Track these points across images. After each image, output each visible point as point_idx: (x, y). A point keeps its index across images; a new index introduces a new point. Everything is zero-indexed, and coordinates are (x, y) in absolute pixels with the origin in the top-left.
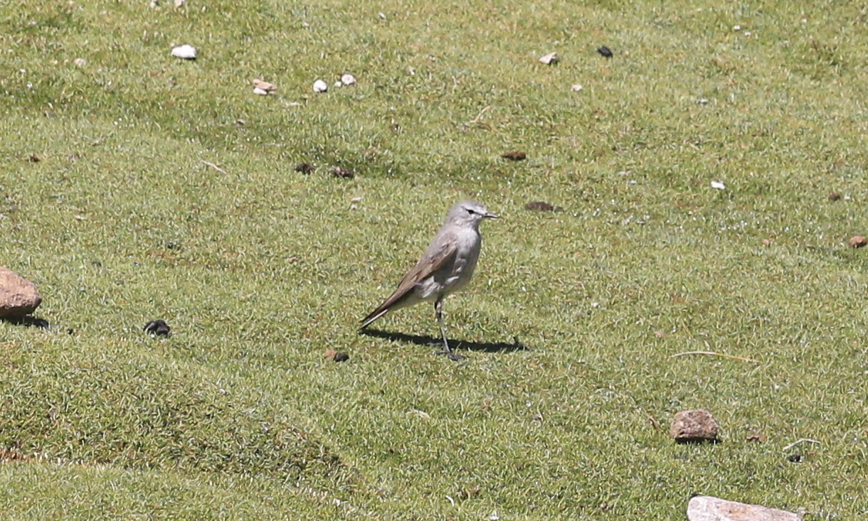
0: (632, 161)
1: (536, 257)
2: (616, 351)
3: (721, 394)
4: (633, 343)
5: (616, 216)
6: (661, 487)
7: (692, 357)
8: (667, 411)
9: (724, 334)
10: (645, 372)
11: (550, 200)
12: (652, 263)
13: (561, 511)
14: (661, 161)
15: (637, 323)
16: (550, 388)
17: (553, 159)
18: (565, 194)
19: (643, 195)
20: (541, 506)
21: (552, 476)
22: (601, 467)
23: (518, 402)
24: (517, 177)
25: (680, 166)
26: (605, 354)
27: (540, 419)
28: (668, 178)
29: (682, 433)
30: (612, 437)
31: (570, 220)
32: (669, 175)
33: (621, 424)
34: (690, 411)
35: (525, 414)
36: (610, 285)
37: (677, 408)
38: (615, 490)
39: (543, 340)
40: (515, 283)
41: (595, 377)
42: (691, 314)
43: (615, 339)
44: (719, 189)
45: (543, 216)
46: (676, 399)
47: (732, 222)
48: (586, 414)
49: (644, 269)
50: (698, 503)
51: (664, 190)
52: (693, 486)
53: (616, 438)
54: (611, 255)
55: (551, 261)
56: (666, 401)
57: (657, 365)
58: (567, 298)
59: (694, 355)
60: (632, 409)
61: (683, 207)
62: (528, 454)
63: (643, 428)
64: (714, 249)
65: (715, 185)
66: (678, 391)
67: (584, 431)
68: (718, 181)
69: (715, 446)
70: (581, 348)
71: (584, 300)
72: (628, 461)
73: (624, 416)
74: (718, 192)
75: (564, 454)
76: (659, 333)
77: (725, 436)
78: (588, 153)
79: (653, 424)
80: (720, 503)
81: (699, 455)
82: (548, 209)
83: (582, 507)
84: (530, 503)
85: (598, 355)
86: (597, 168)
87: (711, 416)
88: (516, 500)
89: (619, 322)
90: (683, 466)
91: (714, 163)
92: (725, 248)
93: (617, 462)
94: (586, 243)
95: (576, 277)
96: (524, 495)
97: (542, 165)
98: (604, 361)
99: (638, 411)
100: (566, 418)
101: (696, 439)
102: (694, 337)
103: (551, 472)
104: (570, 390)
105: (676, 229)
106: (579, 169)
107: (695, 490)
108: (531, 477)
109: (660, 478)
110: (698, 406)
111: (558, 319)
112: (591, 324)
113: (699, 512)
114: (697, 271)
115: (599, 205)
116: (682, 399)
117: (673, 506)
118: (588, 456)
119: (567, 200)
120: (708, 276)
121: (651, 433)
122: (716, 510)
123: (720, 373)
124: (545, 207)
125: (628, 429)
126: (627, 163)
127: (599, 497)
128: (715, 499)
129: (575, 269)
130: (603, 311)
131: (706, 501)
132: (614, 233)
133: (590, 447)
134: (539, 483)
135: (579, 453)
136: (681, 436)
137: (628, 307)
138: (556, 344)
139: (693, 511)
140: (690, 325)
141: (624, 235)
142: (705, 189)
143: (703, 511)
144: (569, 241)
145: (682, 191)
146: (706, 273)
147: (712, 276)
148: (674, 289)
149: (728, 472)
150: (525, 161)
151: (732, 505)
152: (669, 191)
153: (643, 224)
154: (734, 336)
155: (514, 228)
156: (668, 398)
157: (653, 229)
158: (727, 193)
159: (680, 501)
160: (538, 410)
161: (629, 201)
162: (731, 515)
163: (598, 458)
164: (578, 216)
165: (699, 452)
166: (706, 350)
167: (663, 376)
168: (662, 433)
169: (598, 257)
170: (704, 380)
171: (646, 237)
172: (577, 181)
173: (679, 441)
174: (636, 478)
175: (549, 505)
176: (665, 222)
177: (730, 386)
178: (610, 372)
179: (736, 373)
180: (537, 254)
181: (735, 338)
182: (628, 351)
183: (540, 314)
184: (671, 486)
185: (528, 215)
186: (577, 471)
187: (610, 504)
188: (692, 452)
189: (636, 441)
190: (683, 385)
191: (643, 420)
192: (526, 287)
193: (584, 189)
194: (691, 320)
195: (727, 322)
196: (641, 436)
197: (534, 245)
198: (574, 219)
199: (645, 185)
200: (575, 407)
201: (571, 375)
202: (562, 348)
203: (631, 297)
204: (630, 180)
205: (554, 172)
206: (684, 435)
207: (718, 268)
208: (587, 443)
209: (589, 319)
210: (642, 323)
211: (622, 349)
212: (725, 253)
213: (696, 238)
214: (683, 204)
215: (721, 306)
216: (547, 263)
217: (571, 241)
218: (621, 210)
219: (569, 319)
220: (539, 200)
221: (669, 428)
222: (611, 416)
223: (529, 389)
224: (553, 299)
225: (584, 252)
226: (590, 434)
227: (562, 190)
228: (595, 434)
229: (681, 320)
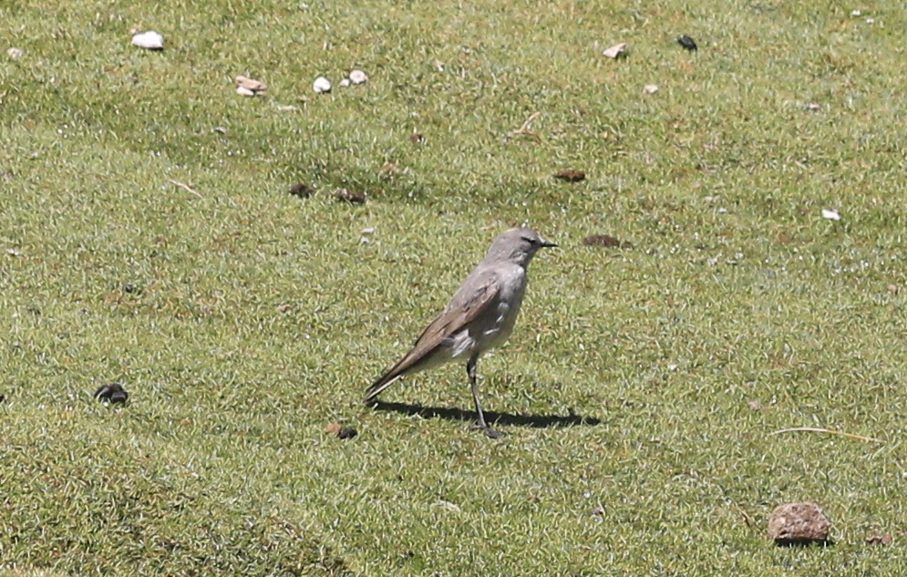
0: (722, 184)
1: (598, 306)
2: (699, 427)
3: (833, 483)
4: (721, 417)
5: (701, 253)
7: (797, 434)
8: (765, 504)
9: (838, 405)
10: (736, 454)
11: (615, 233)
12: (745, 315)
14: (758, 183)
15: (727, 391)
16: (614, 473)
17: (620, 180)
18: (634, 225)
19: (734, 228)
23: (573, 492)
24: (574, 204)
25: (783, 191)
26: (686, 431)
27: (601, 513)
28: (767, 206)
29: (784, 533)
30: (695, 537)
31: (641, 258)
32: (769, 201)
33: (706, 520)
34: (794, 505)
35: (583, 507)
36: (692, 342)
37: (777, 500)
39: (606, 412)
40: (571, 339)
41: (672, 460)
42: (796, 380)
43: (698, 412)
44: (832, 219)
45: (607, 253)
46: (776, 488)
47: (848, 262)
48: (660, 508)
49: (735, 321)
51: (762, 221)
53: (698, 538)
54: (693, 304)
55: (618, 310)
56: (763, 491)
57: (751, 445)
58: (637, 358)
59: (799, 431)
60: (720, 502)
61: (787, 242)
62: (587, 558)
63: (734, 526)
64: (825, 296)
65: (827, 214)
66: (779, 478)
67: (658, 529)
68: (831, 210)
69: (826, 549)
70: (655, 423)
71: (658, 361)
72: (714, 568)
73: (708, 511)
74: (831, 225)
75: (632, 559)
76: (754, 404)
77: (839, 537)
78: (665, 173)
79: (746, 521)
81: (805, 561)
82: (613, 244)
85: (676, 432)
86: (676, 191)
87: (820, 511)
89: (703, 390)
90: (784, 574)
91: (827, 186)
92: (839, 295)
93: (700, 568)
94: (662, 288)
95: (649, 331)
97: (606, 188)
98: (684, 439)
99: (728, 504)
100: (634, 513)
101: (802, 541)
102: (800, 409)
104: (640, 476)
105: (777, 270)
106: (653, 193)
110: (804, 497)
111: (625, 386)
112: (667, 392)
114: (804, 324)
115: (678, 239)
116: (784, 489)
118: (663, 561)
119: (638, 233)
120: (818, 331)
121: (744, 533)
123: (832, 456)
124: (610, 242)
125: (714, 527)
126: (715, 186)
129: (647, 320)
130: (683, 376)
132: (697, 275)
133: (666, 550)
135: (652, 557)
136: (782, 537)
137: (715, 371)
138: (622, 417)
140: (794, 394)
141: (710, 278)
142: (815, 219)
144: (639, 285)
145: (785, 221)
146: (815, 328)
147: (822, 331)
148: (774, 348)
150: (583, 182)
152: (768, 221)
153: (734, 265)
154: (850, 409)
155: (570, 268)
156: (766, 487)
157: (747, 271)
158: (843, 224)
160: (599, 502)
161: (717, 235)
163: (676, 564)
164: (652, 253)
165: (805, 557)
166: (814, 426)
167: (759, 459)
168: (758, 532)
169: (677, 306)
170: (811, 465)
171: (739, 281)
172: (650, 209)
173: (781, 542)
176: (763, 262)
177: (845, 473)
178: (691, 454)
179: (853, 455)
180: (598, 302)
181: (852, 411)
182: (714, 427)
183: (602, 379)
185: (588, 251)
188: (796, 557)
189: (724, 543)
190: (784, 471)
191: (734, 517)
192: (584, 345)
193: (660, 219)
194: (795, 388)
195: (840, 392)
196: (731, 536)
197: (595, 290)
198: (645, 258)
199: (737, 214)
200: (646, 498)
201: (642, 457)
202: (631, 422)
203: (719, 357)
204: (718, 207)
205: (621, 197)
206: (786, 535)
207: (830, 322)
208: (661, 544)
209: (665, 386)
210: (733, 391)
211: (707, 425)
212: (839, 302)
213: (803, 282)
214: (786, 239)
215: (833, 370)
216: (611, 314)
217: (642, 286)
218: (707, 246)
219: (639, 385)
220: (604, 233)
221: (767, 526)
222: (692, 511)
223: (587, 474)
224: (618, 359)
225: (659, 299)
226: (665, 533)
227: (631, 219)
228: (672, 534)
229: (784, 388)
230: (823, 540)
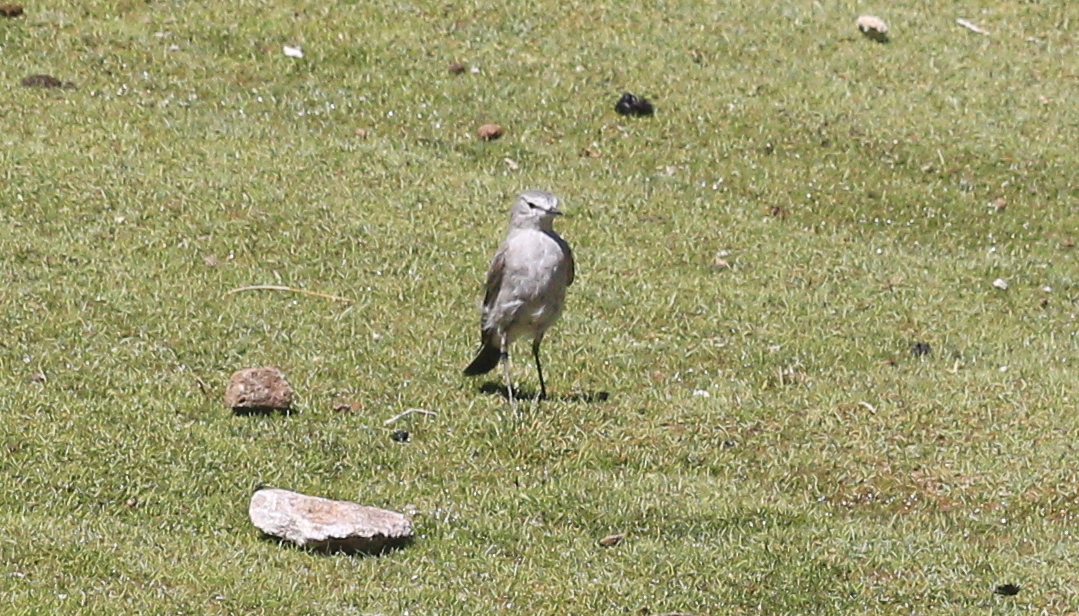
0: (173, 18)
1: (38, 152)
2: (149, 285)
3: (296, 346)
4: (173, 274)
5: (151, 95)
6: (213, 477)
7: (257, 294)
8: (222, 369)
9: (300, 261)
10: (190, 314)
11: (57, 72)
12: (200, 161)
13: (72, 510)
14: (213, 17)
15: (180, 245)
16: (56, 336)
17: (61, 14)
18: (78, 65)
19: (188, 66)
20: (45, 502)
21: (59, 460)
22: (127, 449)
23: (12, 357)
24: (11, 40)
25: (241, 25)
26: (135, 290)
27: (42, 380)
28: (222, 42)
29: (243, 401)
30: (145, 406)
31: (85, 100)
32: (225, 37)
33: (157, 387)
34: (254, 370)
35: (22, 373)
36: (141, 192)
37: (235, 365)
38: (148, 481)
39: (46, 269)
40: (8, 189)
41: (119, 322)
42: (255, 234)
43: (148, 268)
44: (294, 57)
45: (48, 95)
46: (234, 352)
47: (312, 104)
48: (108, 374)
49: (189, 169)
50: (264, 499)
51: (217, 59)
52: (257, 475)
53: (149, 407)
54: (142, 151)
55: (59, 158)
56: (219, 355)
57: (207, 305)
58: (81, 210)
59: (259, 290)
60: (172, 367)
61: (245, 82)
62: (26, 429)
63: (188, 394)
64: (287, 141)
65: (289, 51)
66: (237, 341)
67: (104, 397)
68: (293, 46)
69: (289, 419)
70: (101, 281)
71: (104, 213)
72: (166, 440)
73: (160, 377)
74: (294, 63)
75: (76, 430)
76: (210, 260)
77: (303, 405)
78: (111, 6)
79: (202, 388)
80: (296, 498)
81: (267, 432)
82: (54, 85)
83: (101, 504)
84: (28, 499)
85: (124, 291)
86: (123, 27)
87: (282, 376)
88: (9, 494)
89: (154, 245)
90: (243, 447)
91: (288, 21)
92: (302, 140)
93: (151, 440)
94: (107, 132)
95: (94, 180)
96: (20, 487)
97: (46, 24)
98: (133, 298)
99: (181, 369)
100: (78, 379)
101: (262, 410)
102: (260, 265)
103: (59, 454)
104: (84, 339)
105: (234, 114)
106: (98, 28)
107: (260, 481)
108: (30, 462)
109: (211, 464)
110: (265, 362)
111: (68, 240)
112: (114, 247)
113: (265, 511)
114: (264, 172)
115: (126, 80)
116: (242, 352)
117: (230, 504)
118: (110, 432)
119: (82, 73)
120: (279, 179)
121: (199, 401)
122: (289, 509)
123: (295, 317)
124: (51, 82)
125: (166, 395)
126: (165, 21)
127: (125, 490)
128: (289, 494)
129: (92, 169)
130: (131, 229)
131: (276, 495)
132: (147, 119)
133: (114, 421)
134: (42, 469)
135: (98, 428)
136: (241, 405)
137: (167, 224)
138: (65, 274)
139: (258, 509)
140: (253, 248)
141: (162, 121)
142: (275, 57)
143: (271, 510)
144: (83, 129)
145: (243, 60)
146: (276, 175)
147: (284, 179)
148: (232, 197)
149: (307, 455)
150: (21, 17)
151: (312, 501)
152: (225, 59)
153: (187, 107)
154: (315, 265)
155: (7, 112)
156: (223, 350)
157: (202, 114)
158: (306, 63)
159: (239, 496)
160: (40, 368)
161: (168, 75)
162: (311, 515)
163: (124, 436)
164: (97, 95)
165: (266, 427)
166: (276, 283)
167: (216, 320)
168: (215, 401)
169: (125, 153)
170: (272, 326)
171: (192, 125)
172: (95, 46)
173: (239, 411)
174: (177, 463)
175: (55, 502)
176: (219, 104)
177: (310, 335)
178: (140, 314)
179: (318, 316)
180: (39, 149)
181: (317, 268)
182: (166, 285)
183: (42, 232)
184: (226, 475)
185: (27, 93)
186: (95, 454)
187: (141, 500)
188: (256, 427)
189: (177, 412)
190: (243, 333)
191: (188, 383)
192: (23, 196)
193: (105, 57)
194: (255, 242)
195: (305, 245)
196: (184, 404)
197: (34, 135)
198: (90, 100)
199: (190, 51)
200: (91, 364)
201: (86, 318)
202: (74, 280)
203: (171, 209)
204: (170, 44)
205: (63, 33)
206: (244, 403)
207: (293, 169)
208: (108, 414)
209: (113, 239)
210: (187, 246)
211: (157, 282)
212: (302, 148)
213: (262, 127)
214: (244, 79)
215: (297, 222)
216: (52, 161)
217: (86, 130)
218: (157, 86)
219: (83, 240)
220: (42, 72)
221: (224, 394)
222: (142, 377)
223: (27, 338)
224: (61, 211)
225: (105, 145)
226: (113, 402)
227: (74, 58)
228: (120, 401)
229: (242, 242)
230: (286, 409)
